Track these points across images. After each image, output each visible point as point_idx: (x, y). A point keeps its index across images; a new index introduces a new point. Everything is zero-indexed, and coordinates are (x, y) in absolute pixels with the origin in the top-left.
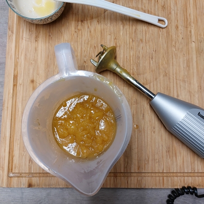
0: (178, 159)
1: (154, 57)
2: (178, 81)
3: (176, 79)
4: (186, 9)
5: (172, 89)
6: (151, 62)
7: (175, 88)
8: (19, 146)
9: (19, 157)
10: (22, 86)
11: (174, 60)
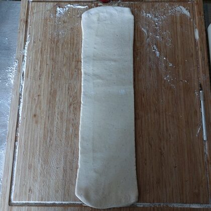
0: (167, 190)
1: (145, 94)
2: (167, 117)
3: (166, 115)
4: (175, 52)
5: (162, 124)
6: (143, 99)
7: (165, 123)
8: (20, 175)
9: (20, 186)
10: (25, 120)
11: (164, 97)
